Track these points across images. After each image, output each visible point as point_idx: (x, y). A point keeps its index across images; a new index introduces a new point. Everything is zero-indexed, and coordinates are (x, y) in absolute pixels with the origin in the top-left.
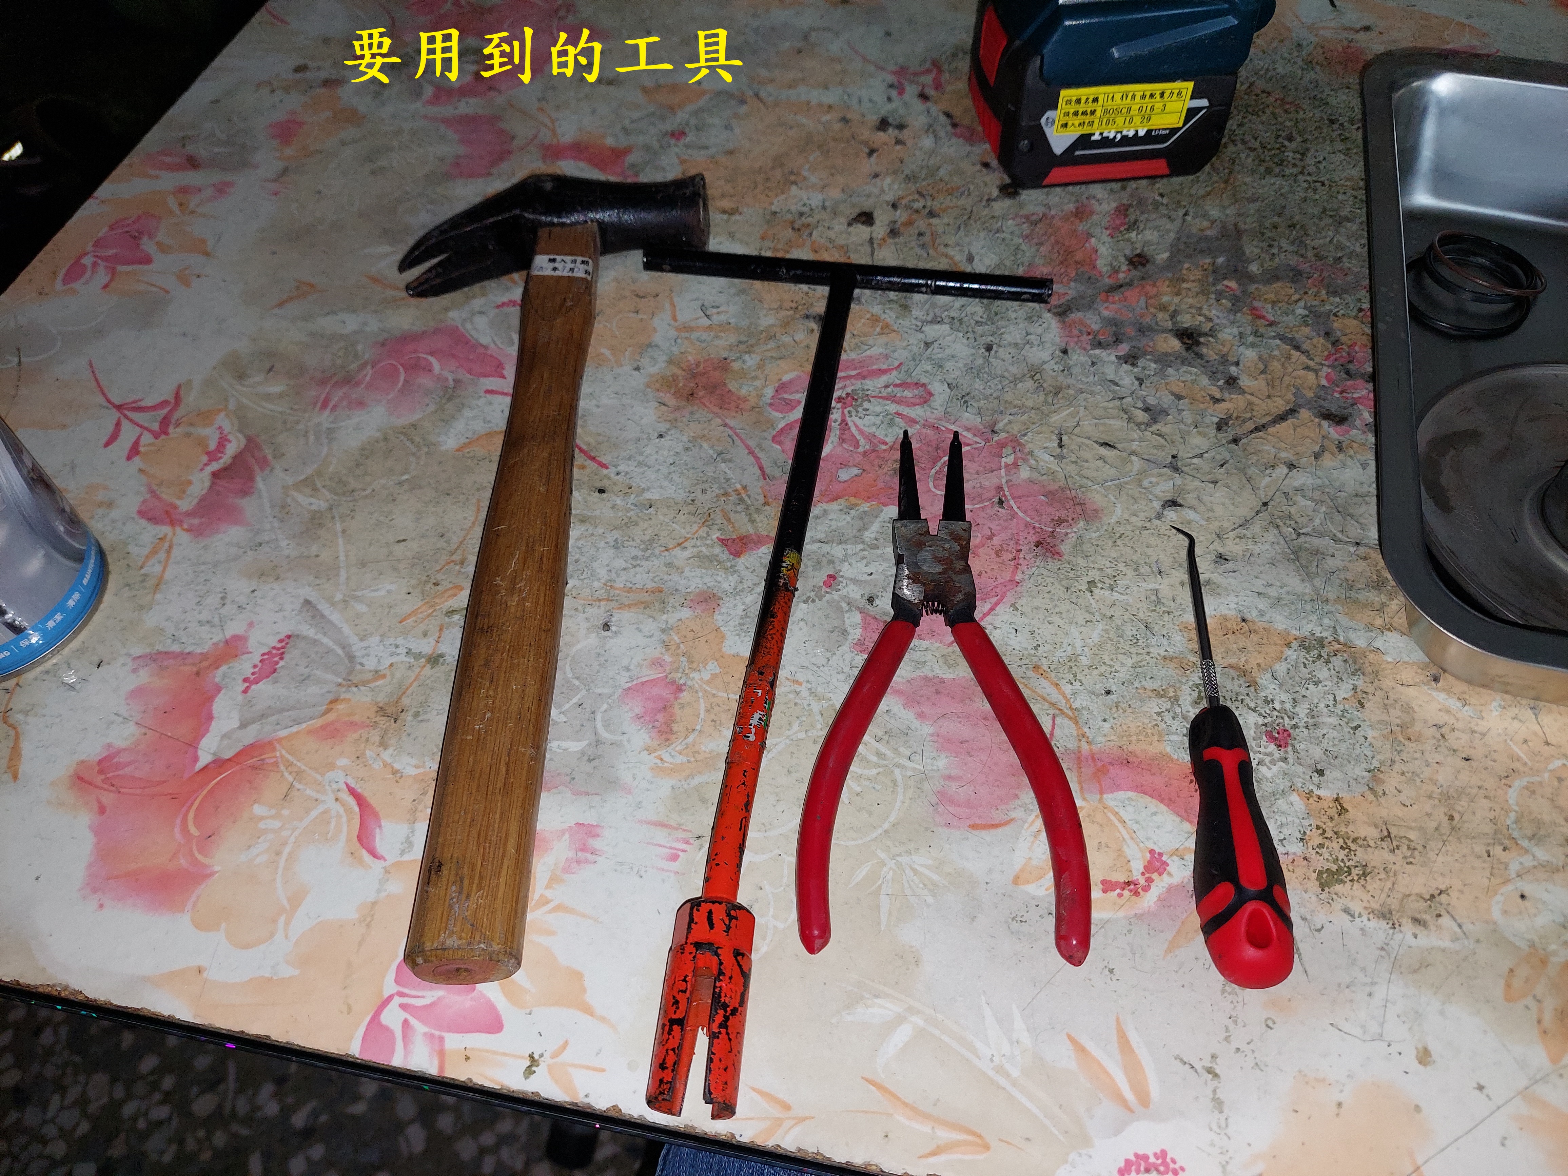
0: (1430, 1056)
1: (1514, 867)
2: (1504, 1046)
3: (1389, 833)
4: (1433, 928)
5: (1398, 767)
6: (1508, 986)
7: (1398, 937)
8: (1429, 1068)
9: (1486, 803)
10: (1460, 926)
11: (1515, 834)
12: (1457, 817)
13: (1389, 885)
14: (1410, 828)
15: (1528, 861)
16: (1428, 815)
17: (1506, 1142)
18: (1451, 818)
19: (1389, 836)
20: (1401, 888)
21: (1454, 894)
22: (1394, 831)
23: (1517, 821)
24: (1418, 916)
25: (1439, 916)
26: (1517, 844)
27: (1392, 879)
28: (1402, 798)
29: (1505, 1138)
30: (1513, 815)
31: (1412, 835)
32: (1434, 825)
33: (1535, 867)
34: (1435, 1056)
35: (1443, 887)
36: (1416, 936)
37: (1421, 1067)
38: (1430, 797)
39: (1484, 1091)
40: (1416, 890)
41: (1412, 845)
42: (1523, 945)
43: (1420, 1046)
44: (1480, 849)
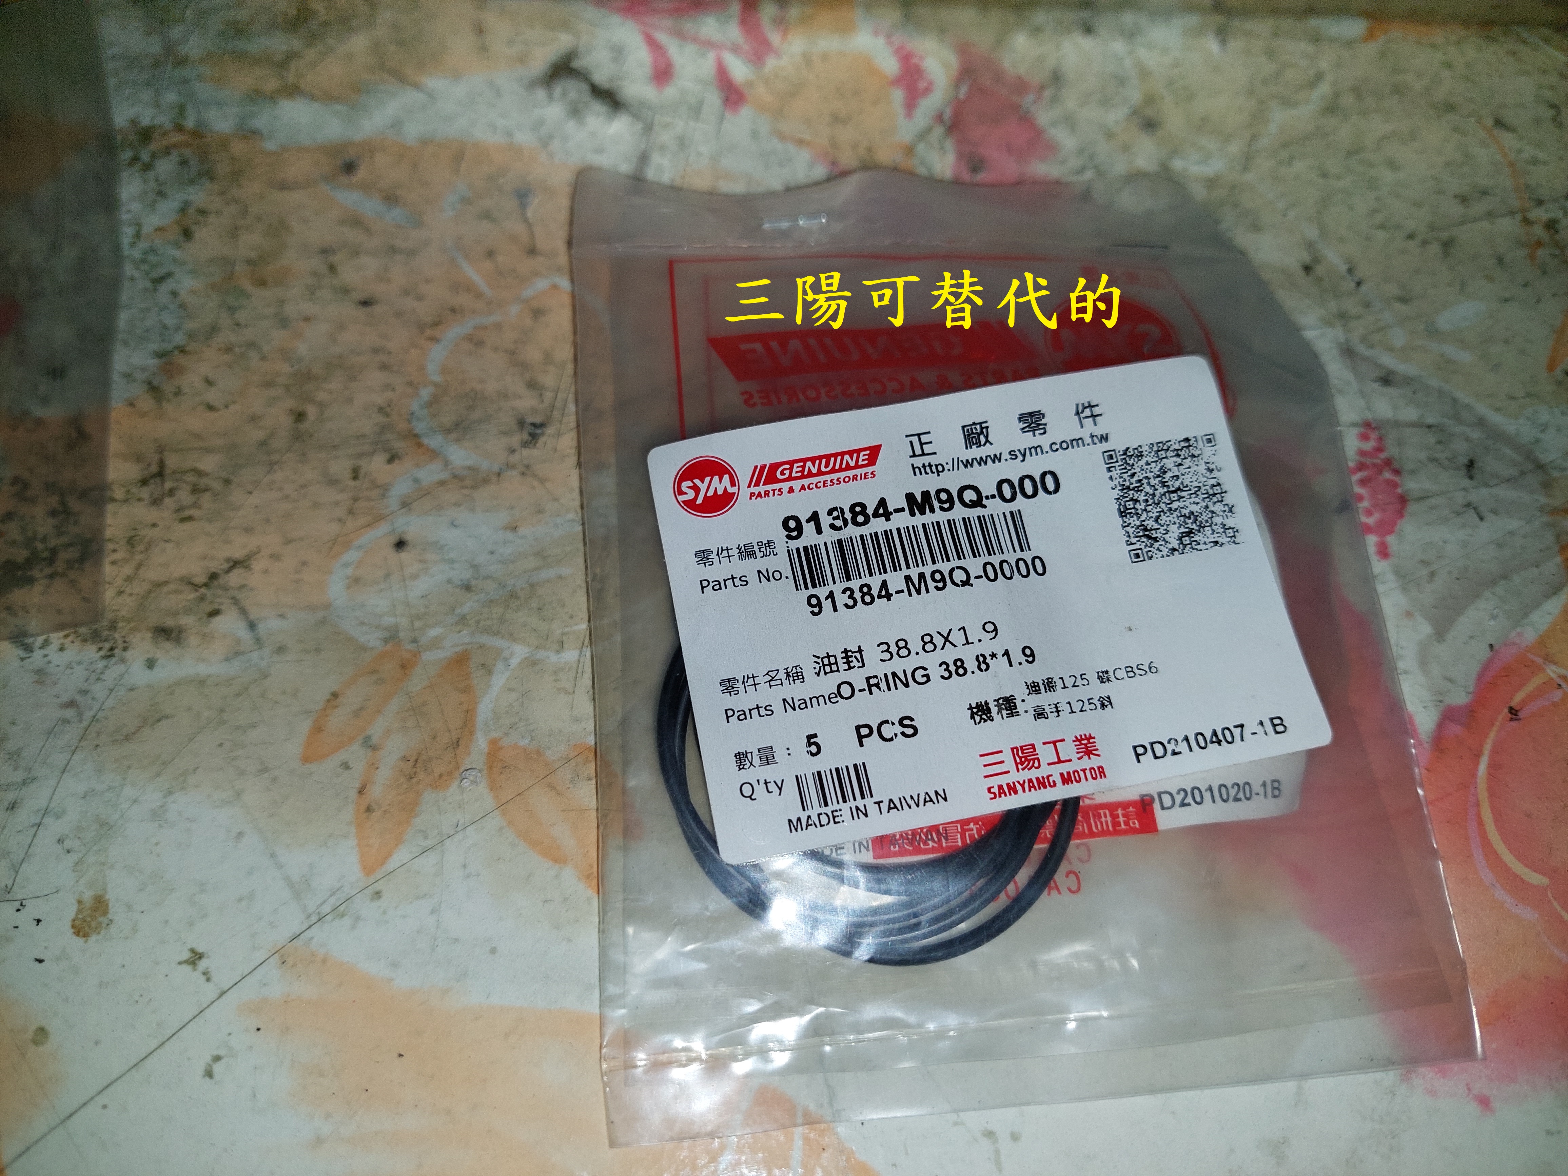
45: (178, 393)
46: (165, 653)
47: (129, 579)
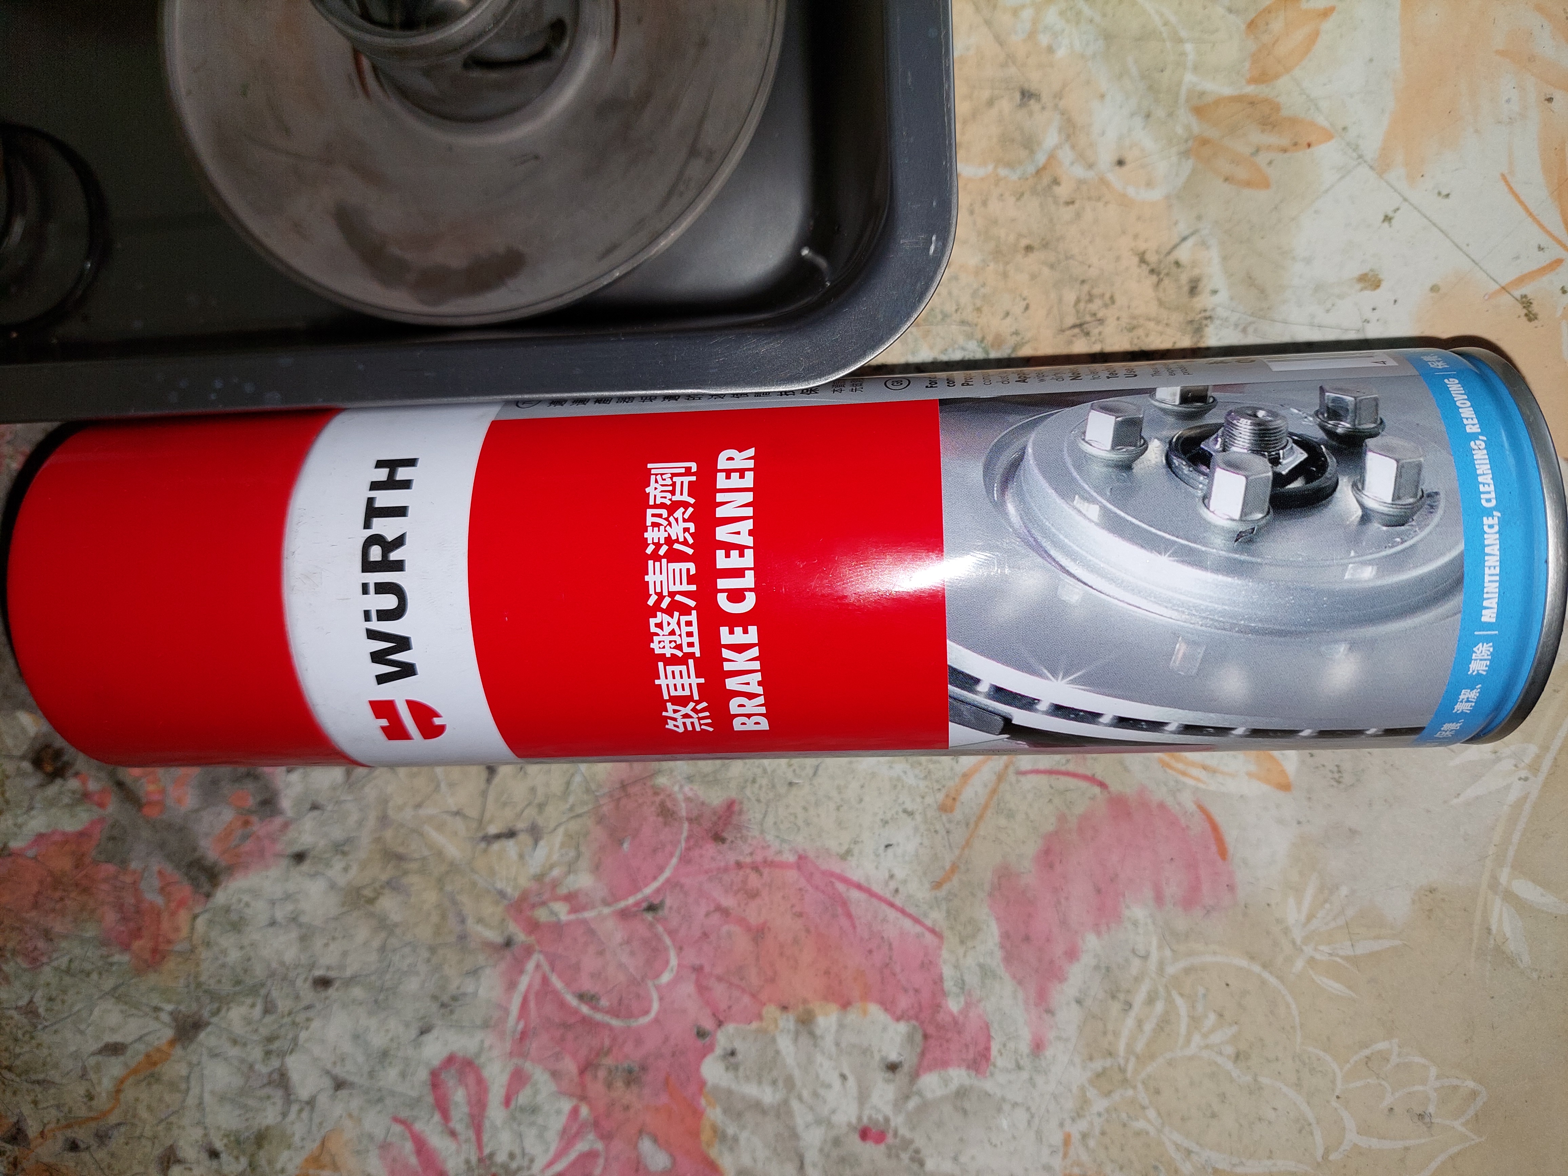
0: (1366, 275)
1: (1079, 171)
2: (1327, 191)
3: (1074, 326)
4: (1196, 272)
5: (969, 314)
6: (1248, 184)
7: (1221, 312)
8: (1381, 276)
9: (994, 207)
10: (1184, 239)
11: (1031, 169)
12: (1024, 242)
13: (1151, 325)
14: (1060, 300)
15: (1066, 155)
16: (1033, 277)
17: (1444, 192)
18: (1029, 249)
19: (1080, 325)
20: (1153, 309)
21: (1142, 246)
22: (1071, 320)
23: (1010, 165)
24: (1186, 289)
25: (1177, 264)
26: (1044, 168)
27: (1141, 321)
28: (1018, 309)
29: (1439, 194)
30: (1003, 172)
31: (1070, 296)
32: (1046, 271)
33: (1073, 147)
34: (1365, 269)
35: (1136, 260)
36: (1215, 292)
37: (1384, 285)
38: (1005, 275)
39: (1391, 214)
40: (1150, 293)
41: (1085, 297)
42: (1188, 165)
43: (1359, 286)
44: (1067, 213)
45: (1016, 333)
46: (1206, 286)
47: (1158, 322)
